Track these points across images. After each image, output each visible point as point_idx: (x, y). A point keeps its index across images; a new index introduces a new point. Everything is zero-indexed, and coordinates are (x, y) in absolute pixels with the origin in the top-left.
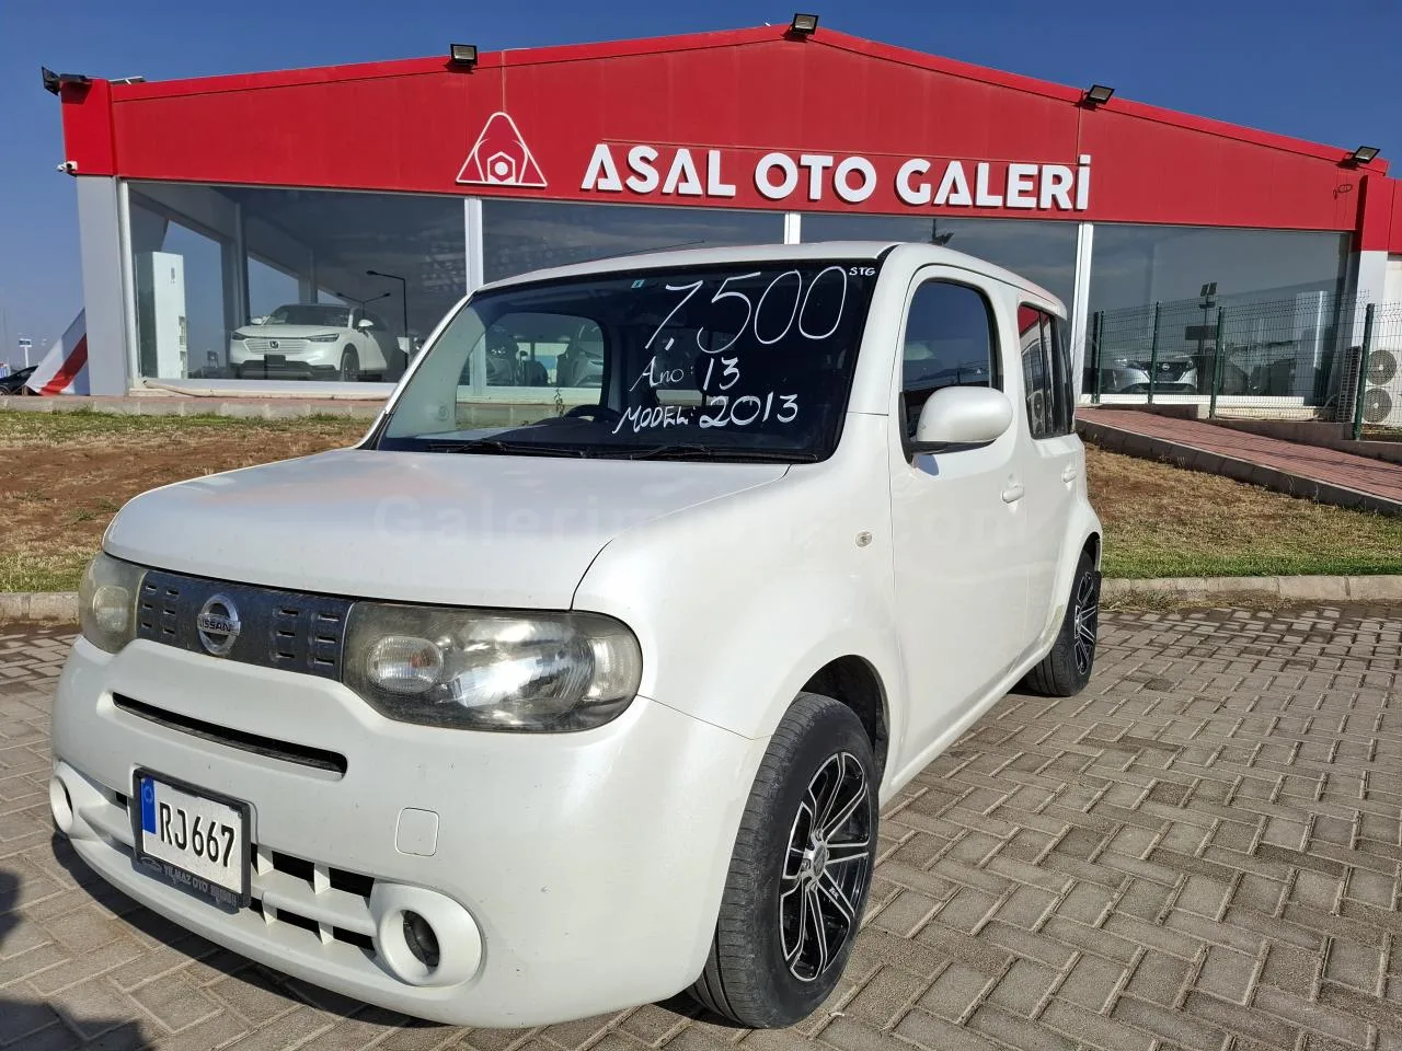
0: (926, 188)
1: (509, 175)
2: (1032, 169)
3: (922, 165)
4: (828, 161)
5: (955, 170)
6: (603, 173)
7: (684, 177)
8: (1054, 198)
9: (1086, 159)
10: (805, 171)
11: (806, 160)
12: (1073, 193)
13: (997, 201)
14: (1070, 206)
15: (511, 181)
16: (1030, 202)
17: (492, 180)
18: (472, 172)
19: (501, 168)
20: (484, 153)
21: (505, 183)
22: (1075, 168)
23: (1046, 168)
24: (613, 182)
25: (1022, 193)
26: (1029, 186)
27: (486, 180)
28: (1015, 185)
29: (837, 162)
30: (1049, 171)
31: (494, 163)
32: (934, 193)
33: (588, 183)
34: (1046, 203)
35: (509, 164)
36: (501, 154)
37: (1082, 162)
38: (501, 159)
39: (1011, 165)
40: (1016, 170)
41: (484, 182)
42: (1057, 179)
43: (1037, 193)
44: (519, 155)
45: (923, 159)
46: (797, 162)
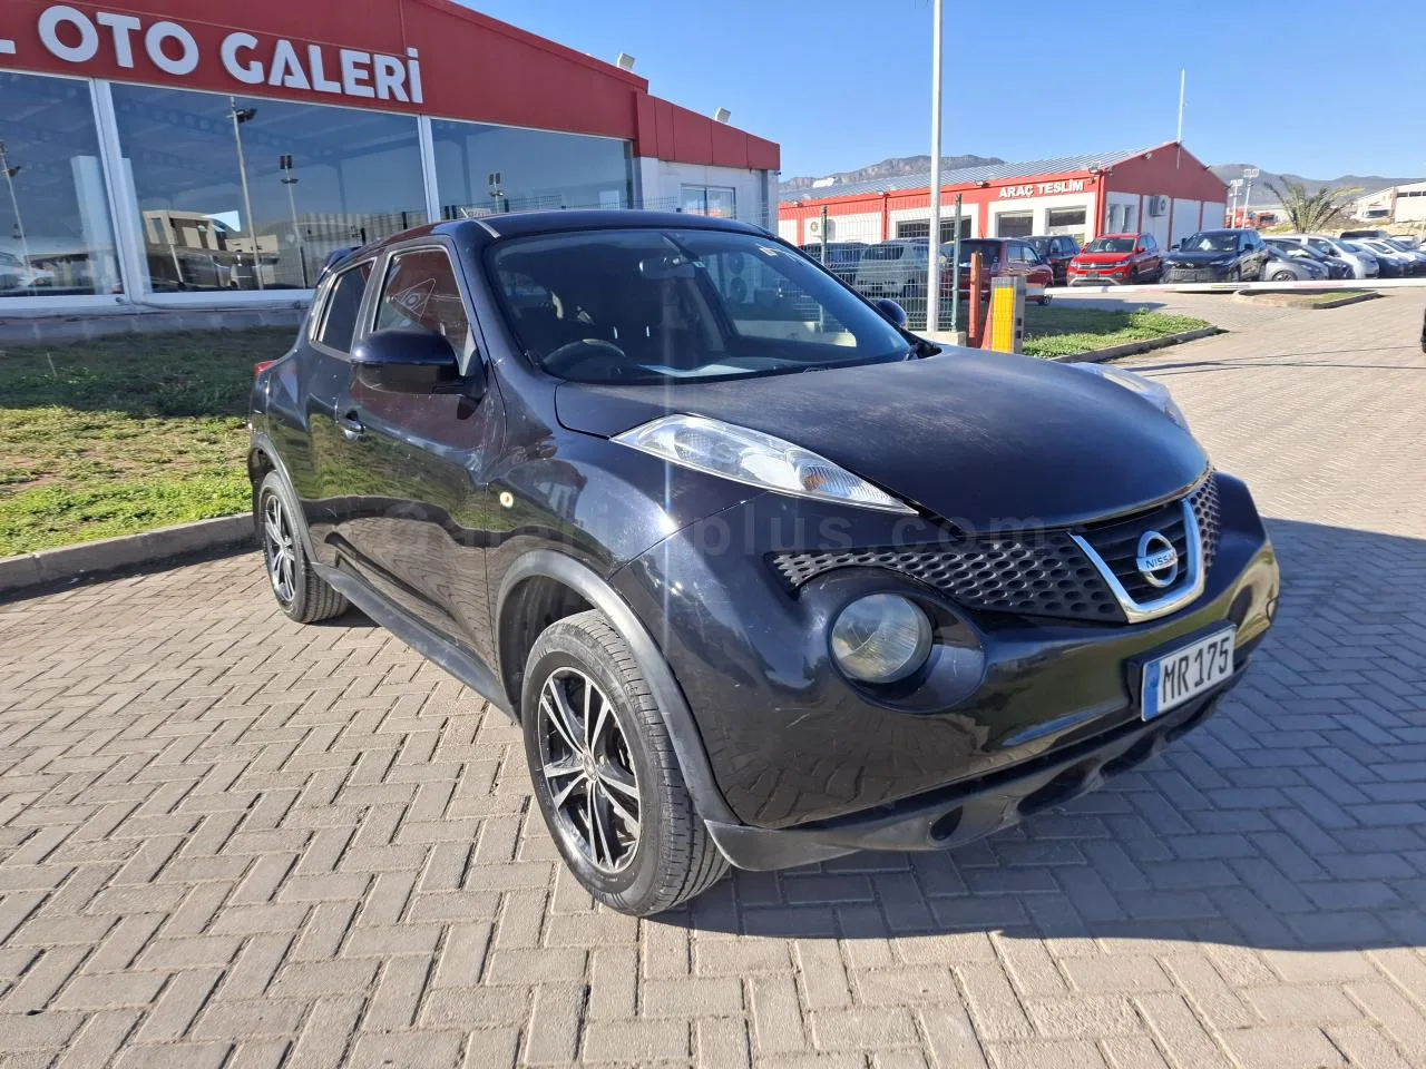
0: (257, 67)
2: (364, 58)
3: (249, 41)
4: (135, 23)
5: (285, 50)
8: (390, 89)
9: (413, 52)
10: (106, 34)
11: (104, 18)
12: (406, 85)
13: (334, 87)
14: (405, 98)
16: (367, 92)
22: (405, 61)
23: (377, 57)
25: (359, 82)
26: (364, 75)
28: (350, 74)
29: (146, 27)
30: (382, 61)
32: (267, 72)
34: (383, 93)
37: (410, 55)
39: (342, 51)
40: (348, 57)
42: (390, 71)
43: (371, 82)
45: (248, 33)
46: (94, 20)
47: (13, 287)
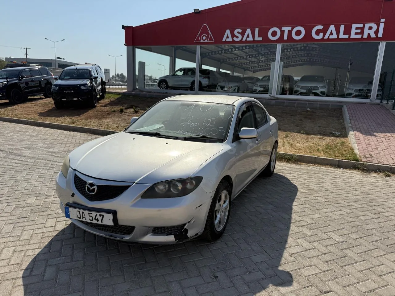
0: (321, 34)
1: (206, 39)
2: (361, 25)
3: (321, 27)
4: (290, 28)
5: (332, 28)
6: (228, 37)
7: (248, 36)
8: (369, 34)
9: (383, 20)
11: (283, 29)
12: (376, 32)
13: (347, 36)
14: (375, 36)
15: (206, 41)
16: (359, 36)
17: (202, 41)
18: (198, 40)
19: (204, 38)
20: (201, 35)
21: (205, 41)
22: (378, 24)
23: (366, 25)
24: (230, 39)
25: (356, 34)
26: (359, 31)
27: (201, 41)
28: (354, 30)
29: (292, 29)
30: (367, 26)
31: (203, 37)
32: (324, 36)
33: (224, 40)
34: (365, 36)
35: (206, 37)
36: (204, 34)
37: (381, 21)
38: (204, 36)
39: (353, 25)
40: (354, 26)
41: (200, 42)
42: (370, 28)
43: (362, 33)
44: (208, 34)
45: (321, 25)
46: (280, 29)
47: (256, 92)
